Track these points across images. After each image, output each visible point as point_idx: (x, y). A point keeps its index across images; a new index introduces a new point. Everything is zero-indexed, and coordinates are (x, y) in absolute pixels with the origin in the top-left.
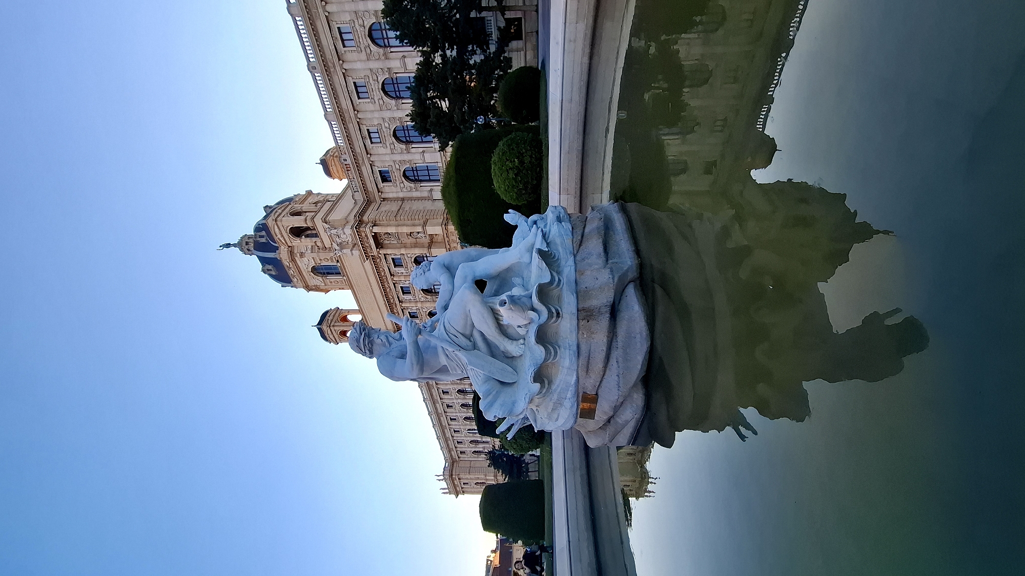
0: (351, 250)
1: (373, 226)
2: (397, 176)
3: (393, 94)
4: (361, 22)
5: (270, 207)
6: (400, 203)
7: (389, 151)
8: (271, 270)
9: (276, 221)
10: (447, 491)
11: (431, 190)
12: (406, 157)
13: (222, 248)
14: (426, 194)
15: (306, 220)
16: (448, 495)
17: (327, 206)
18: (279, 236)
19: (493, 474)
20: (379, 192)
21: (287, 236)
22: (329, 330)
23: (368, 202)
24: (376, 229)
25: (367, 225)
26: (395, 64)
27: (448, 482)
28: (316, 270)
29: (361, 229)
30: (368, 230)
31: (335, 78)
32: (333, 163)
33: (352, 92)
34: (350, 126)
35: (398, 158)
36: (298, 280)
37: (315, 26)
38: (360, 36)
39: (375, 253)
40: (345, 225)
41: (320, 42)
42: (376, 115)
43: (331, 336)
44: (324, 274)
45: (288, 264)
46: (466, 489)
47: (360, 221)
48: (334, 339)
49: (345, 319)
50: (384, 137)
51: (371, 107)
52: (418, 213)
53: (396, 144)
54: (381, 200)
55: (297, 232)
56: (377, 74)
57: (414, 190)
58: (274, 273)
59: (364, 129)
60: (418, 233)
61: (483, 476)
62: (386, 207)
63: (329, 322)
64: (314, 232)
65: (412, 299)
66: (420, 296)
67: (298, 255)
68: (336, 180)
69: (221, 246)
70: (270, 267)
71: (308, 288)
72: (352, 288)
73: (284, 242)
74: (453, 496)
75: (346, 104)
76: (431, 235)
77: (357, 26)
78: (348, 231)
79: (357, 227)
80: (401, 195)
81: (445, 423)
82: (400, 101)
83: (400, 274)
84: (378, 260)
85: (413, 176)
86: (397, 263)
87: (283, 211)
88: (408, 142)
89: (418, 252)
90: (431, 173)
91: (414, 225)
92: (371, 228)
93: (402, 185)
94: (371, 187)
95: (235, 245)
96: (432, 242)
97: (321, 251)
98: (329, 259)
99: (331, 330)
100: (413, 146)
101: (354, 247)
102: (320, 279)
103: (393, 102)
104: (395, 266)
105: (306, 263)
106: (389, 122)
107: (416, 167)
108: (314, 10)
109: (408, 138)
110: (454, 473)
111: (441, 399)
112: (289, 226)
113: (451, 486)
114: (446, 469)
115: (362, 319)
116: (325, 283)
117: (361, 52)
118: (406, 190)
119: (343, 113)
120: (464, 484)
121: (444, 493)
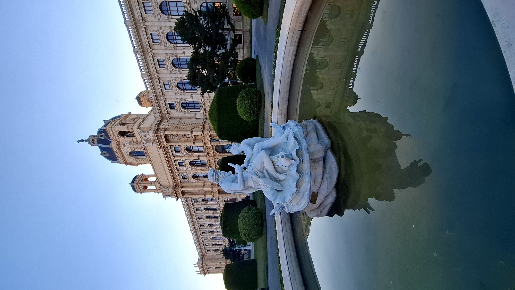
0: (152, 143)
1: (165, 131)
2: (178, 106)
3: (177, 66)
4: (162, 31)
5: (108, 121)
6: (179, 119)
7: (174, 94)
8: (106, 154)
9: (111, 128)
10: (200, 273)
11: (196, 114)
12: (183, 97)
13: (78, 142)
14: (192, 115)
15: (128, 127)
16: (200, 275)
17: (140, 121)
18: (112, 136)
19: (224, 262)
20: (168, 114)
21: (117, 136)
22: (137, 186)
23: (162, 119)
24: (166, 133)
25: (161, 131)
26: (179, 52)
27: (200, 267)
28: (131, 154)
29: (158, 133)
30: (162, 133)
31: (148, 57)
32: (143, 99)
33: (156, 64)
34: (155, 80)
35: (179, 97)
36: (121, 159)
37: (139, 32)
38: (162, 38)
39: (165, 145)
40: (149, 130)
41: (141, 40)
42: (168, 76)
43: (139, 189)
44: (136, 156)
45: (116, 151)
46: (210, 271)
47: (158, 128)
48: (140, 191)
49: (146, 180)
50: (172, 86)
51: (166, 72)
52: (189, 124)
53: (178, 90)
54: (170, 118)
55: (122, 134)
56: (170, 56)
57: (187, 113)
58: (107, 156)
59: (162, 82)
60: (188, 135)
61: (219, 263)
62: (171, 121)
63: (138, 182)
64: (132, 134)
65: (184, 168)
66: (188, 167)
67: (122, 146)
68: (144, 107)
69: (77, 141)
70: (106, 152)
71: (127, 163)
72: (151, 162)
73: (115, 139)
74: (203, 275)
75: (153, 70)
76: (195, 136)
77: (160, 33)
78: (151, 133)
79: (156, 131)
80: (180, 115)
81: (199, 235)
82: (181, 70)
83: (178, 156)
84: (167, 149)
85: (186, 106)
86: (176, 150)
87: (115, 123)
88: (184, 90)
89: (188, 144)
90: (196, 105)
91: (186, 131)
92: (164, 132)
93: (180, 111)
94: (164, 111)
95: (86, 141)
96: (195, 139)
97: (135, 144)
98: (139, 147)
99: (138, 186)
100: (187, 91)
101: (154, 141)
102: (134, 158)
103: (177, 70)
104: (175, 152)
105: (126, 150)
106: (175, 80)
107: (188, 102)
108: (138, 24)
109: (184, 88)
110: (203, 262)
111: (197, 221)
112: (118, 131)
113: (202, 270)
114: (199, 260)
115: (156, 180)
116: (136, 161)
117: (162, 45)
118: (182, 113)
119: (151, 74)
120: (209, 268)
121: (198, 274)
